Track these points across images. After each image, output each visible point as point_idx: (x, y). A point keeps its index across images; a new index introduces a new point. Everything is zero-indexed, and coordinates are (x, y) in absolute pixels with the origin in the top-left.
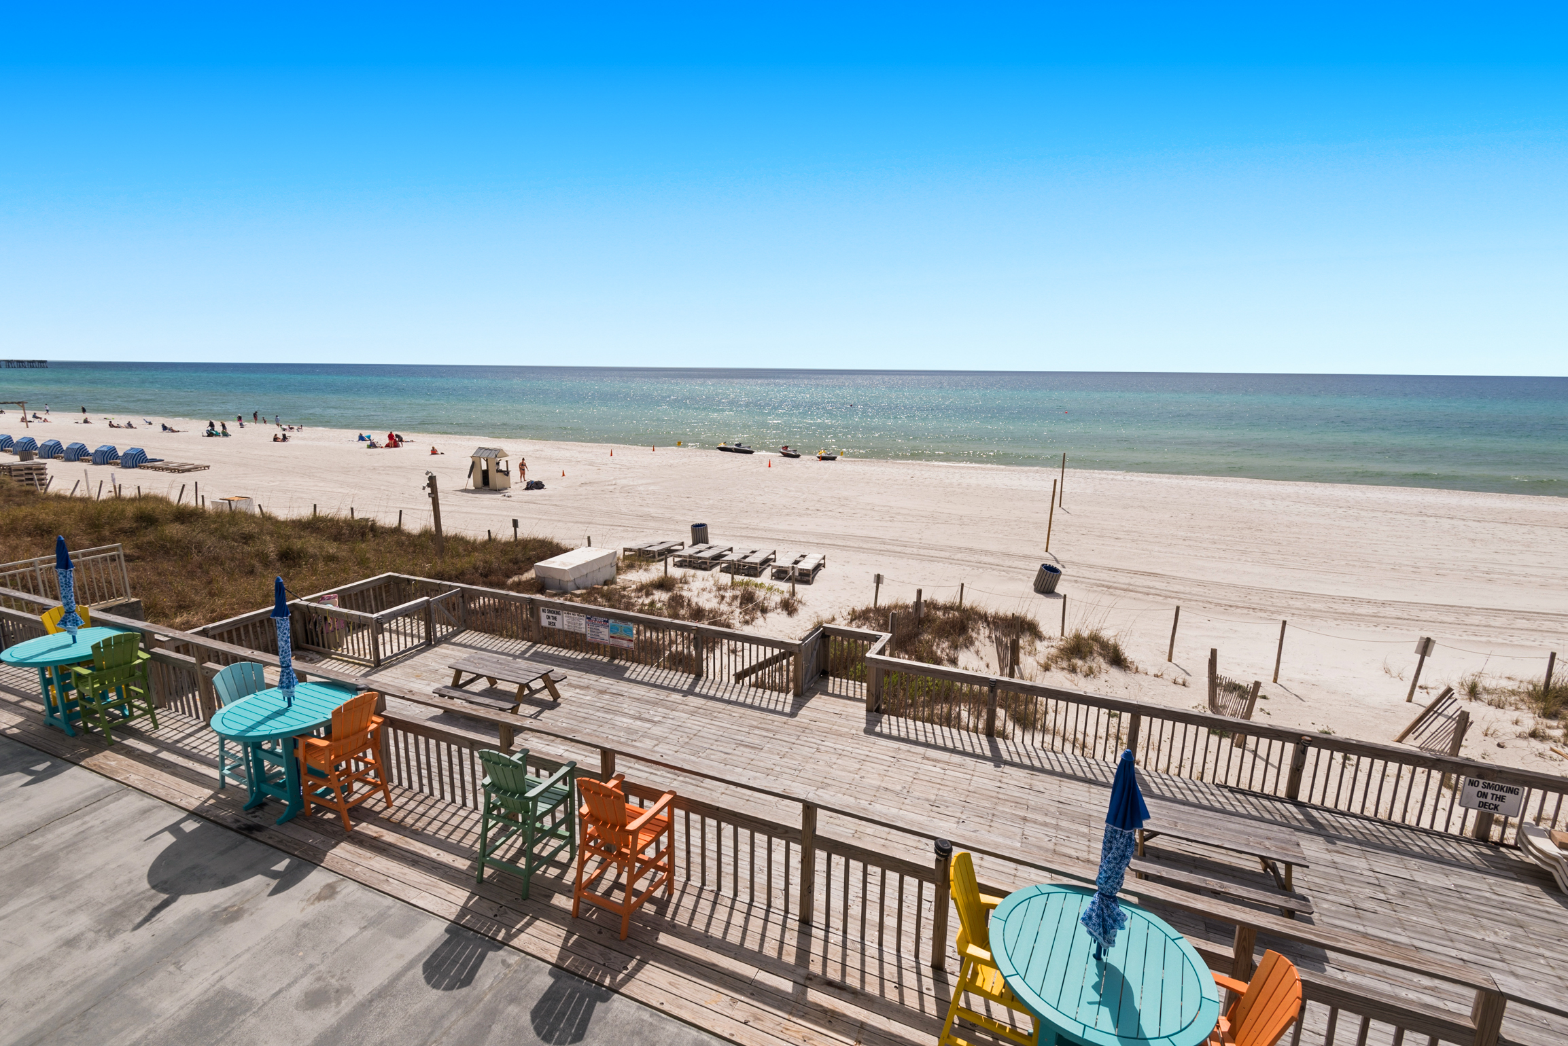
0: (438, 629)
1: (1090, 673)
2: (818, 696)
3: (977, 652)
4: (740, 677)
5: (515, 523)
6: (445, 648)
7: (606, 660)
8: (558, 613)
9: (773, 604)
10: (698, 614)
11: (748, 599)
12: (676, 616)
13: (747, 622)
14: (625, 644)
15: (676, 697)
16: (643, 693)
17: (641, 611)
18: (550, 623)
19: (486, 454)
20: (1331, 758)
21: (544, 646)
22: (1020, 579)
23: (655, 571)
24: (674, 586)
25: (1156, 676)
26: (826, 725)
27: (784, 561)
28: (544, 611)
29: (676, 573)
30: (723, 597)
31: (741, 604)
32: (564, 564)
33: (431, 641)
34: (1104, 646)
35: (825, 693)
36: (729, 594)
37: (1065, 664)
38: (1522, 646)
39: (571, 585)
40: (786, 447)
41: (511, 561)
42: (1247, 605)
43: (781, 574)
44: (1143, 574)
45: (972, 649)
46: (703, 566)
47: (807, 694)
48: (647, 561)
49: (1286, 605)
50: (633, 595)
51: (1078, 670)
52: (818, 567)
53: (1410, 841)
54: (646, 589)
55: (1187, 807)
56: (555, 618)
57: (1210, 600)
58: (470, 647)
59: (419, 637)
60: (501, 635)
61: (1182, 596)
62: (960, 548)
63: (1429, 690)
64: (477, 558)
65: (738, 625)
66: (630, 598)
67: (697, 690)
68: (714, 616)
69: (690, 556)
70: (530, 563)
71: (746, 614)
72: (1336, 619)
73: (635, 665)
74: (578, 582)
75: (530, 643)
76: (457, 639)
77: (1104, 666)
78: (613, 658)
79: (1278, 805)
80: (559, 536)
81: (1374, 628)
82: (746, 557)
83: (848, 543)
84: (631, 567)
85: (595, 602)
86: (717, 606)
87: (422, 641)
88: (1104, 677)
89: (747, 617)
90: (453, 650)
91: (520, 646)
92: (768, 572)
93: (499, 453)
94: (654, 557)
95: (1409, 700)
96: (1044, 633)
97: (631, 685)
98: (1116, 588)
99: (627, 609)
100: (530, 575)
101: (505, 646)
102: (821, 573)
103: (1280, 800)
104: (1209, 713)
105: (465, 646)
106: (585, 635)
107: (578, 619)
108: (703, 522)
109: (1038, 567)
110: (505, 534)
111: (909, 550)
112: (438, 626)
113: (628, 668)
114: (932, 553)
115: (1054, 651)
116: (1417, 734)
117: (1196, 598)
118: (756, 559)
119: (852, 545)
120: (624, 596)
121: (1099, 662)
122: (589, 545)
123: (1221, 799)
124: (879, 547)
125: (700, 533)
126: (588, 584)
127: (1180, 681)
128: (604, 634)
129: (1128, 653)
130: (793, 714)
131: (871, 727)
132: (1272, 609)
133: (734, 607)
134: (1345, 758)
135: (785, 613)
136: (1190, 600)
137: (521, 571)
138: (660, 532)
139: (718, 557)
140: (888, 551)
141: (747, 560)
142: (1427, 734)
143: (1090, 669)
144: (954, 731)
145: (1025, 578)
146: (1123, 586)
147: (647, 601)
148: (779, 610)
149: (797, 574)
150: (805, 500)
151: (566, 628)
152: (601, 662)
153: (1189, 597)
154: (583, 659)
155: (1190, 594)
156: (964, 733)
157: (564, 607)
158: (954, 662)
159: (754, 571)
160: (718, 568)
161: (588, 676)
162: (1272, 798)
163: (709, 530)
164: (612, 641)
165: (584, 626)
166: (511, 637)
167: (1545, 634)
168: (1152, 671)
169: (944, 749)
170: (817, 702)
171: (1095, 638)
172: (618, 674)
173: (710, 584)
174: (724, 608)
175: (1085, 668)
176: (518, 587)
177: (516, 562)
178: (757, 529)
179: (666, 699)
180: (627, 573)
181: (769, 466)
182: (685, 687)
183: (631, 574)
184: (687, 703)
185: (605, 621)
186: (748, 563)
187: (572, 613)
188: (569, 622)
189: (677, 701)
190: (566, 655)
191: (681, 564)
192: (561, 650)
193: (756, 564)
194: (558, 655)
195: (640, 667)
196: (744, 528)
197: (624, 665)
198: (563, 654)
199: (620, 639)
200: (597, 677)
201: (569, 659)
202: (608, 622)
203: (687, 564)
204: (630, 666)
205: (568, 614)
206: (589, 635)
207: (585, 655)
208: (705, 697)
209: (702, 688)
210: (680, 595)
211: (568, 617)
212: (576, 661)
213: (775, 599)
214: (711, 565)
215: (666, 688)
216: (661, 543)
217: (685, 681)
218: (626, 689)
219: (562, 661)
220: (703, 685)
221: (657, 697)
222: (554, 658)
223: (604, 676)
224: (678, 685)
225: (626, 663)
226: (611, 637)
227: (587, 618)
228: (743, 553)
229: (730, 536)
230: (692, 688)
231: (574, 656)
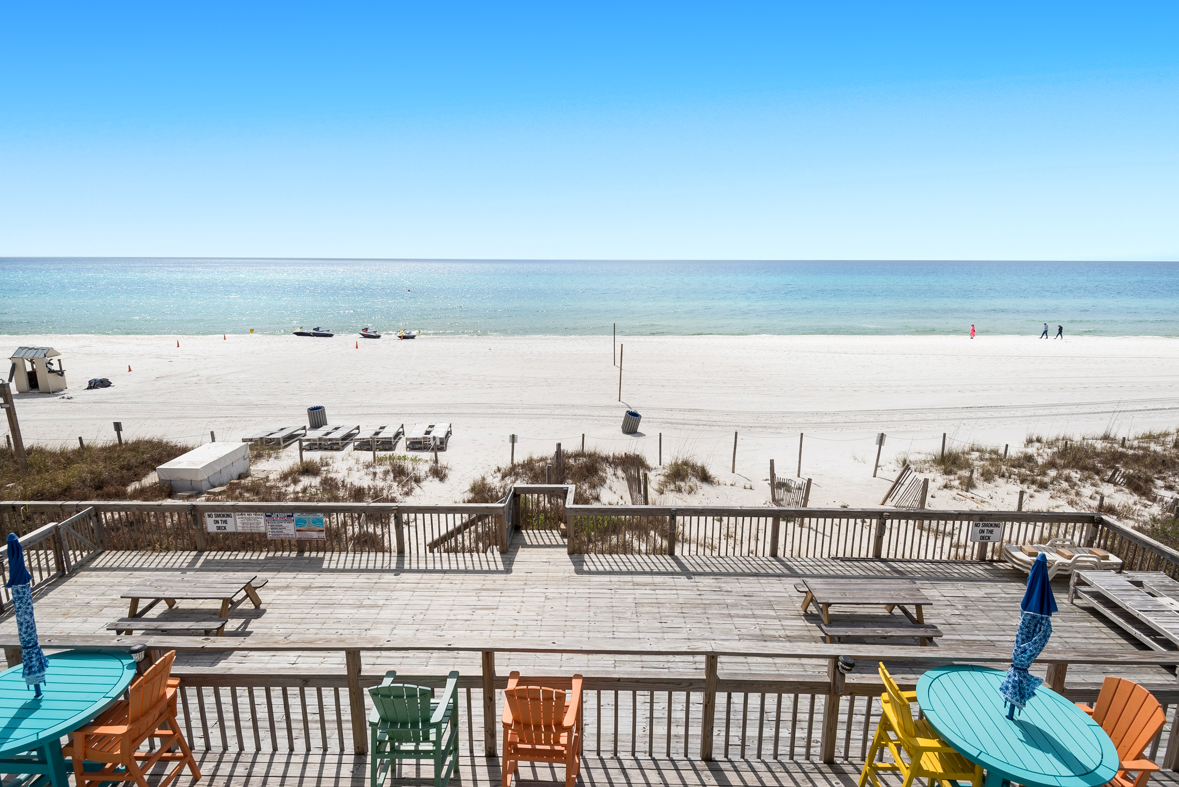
0: (72, 557)
1: (691, 491)
2: (520, 549)
3: (610, 488)
4: (433, 545)
5: (118, 427)
6: (82, 577)
7: (294, 554)
8: (228, 516)
9: (423, 474)
10: (358, 494)
11: (399, 472)
12: (336, 499)
13: (407, 494)
14: (315, 535)
15: (389, 577)
16: (353, 581)
17: (296, 499)
18: (219, 528)
19: (30, 354)
20: (855, 523)
21: (214, 553)
22: (610, 425)
23: (290, 457)
24: (320, 470)
25: (732, 485)
26: (542, 574)
27: (416, 431)
28: (209, 516)
29: (314, 456)
30: (375, 474)
31: (394, 477)
32: (193, 463)
33: (64, 571)
34: (693, 467)
35: (525, 546)
36: (380, 470)
37: (672, 487)
38: (913, 431)
39: (205, 485)
40: (366, 329)
41: (122, 468)
42: (760, 425)
43: (416, 445)
44: (690, 410)
45: (606, 486)
46: (335, 447)
47: (511, 550)
48: (272, 449)
49: (781, 422)
50: (280, 485)
51: (683, 490)
52: (449, 434)
53: (950, 571)
54: (291, 476)
55: (844, 580)
56: (225, 522)
57: (737, 424)
58: (118, 569)
59: (49, 569)
60: (154, 550)
61: (720, 423)
62: (556, 405)
63: (883, 468)
64: (81, 469)
65: (399, 498)
66: (278, 488)
67: (407, 566)
68: (377, 496)
69: (320, 439)
70: (151, 465)
71: (403, 486)
72: (813, 428)
73: (328, 554)
74: (213, 480)
75: (194, 553)
76: (99, 562)
77: (699, 483)
78: (301, 551)
79: (872, 563)
80: (174, 438)
81: (835, 431)
82: (377, 433)
83: (462, 411)
84: (259, 456)
85: (241, 497)
86: (371, 483)
87: (52, 573)
88: (700, 492)
89: (405, 489)
90: (98, 576)
91: (187, 557)
92: (401, 445)
93: (48, 352)
94: (279, 444)
95: (875, 476)
96: (651, 465)
97: (336, 575)
98: (677, 423)
99: (279, 500)
100: (151, 479)
101: (165, 561)
102: (451, 439)
103: (871, 560)
104: (775, 508)
105: (111, 569)
106: (265, 534)
107: (255, 519)
108: (319, 405)
109: (623, 414)
110: (104, 437)
111: (516, 411)
112: (71, 552)
113: (323, 559)
114: (536, 411)
115: (662, 478)
116: (891, 498)
117: (728, 424)
118: (388, 433)
119: (466, 411)
120: (271, 487)
121: (694, 481)
122: (213, 440)
123: (839, 568)
124: (490, 411)
125: (317, 416)
127: (748, 486)
128: (289, 529)
129: (712, 471)
130: (508, 571)
131: (579, 568)
132: (776, 426)
133: (389, 482)
134: (863, 522)
135: (437, 480)
136: (726, 426)
137: (138, 477)
138: (270, 419)
139: (348, 437)
140: (498, 414)
141: (380, 436)
142: (897, 498)
143: (690, 487)
144: (630, 556)
145: (613, 423)
146: (681, 421)
147: (299, 487)
148: (431, 478)
149: (438, 443)
150: (405, 376)
151: (240, 529)
152: (289, 558)
153: (724, 424)
154: (267, 558)
155: (723, 421)
156: (637, 556)
157: (236, 509)
158: (597, 499)
159: (388, 445)
160: (351, 446)
161: (281, 575)
162: (866, 560)
163: (327, 412)
164: (298, 535)
165: (263, 524)
166: (168, 549)
167: (921, 422)
168: (728, 483)
169: (644, 573)
170: (522, 554)
171: (685, 463)
172: (315, 566)
173: (351, 463)
174: (380, 484)
175: (687, 488)
176: (141, 493)
177: (129, 467)
178: (371, 406)
179: (379, 581)
180: (259, 464)
181: (357, 348)
182: (393, 566)
183: (263, 464)
184: (403, 581)
185: (288, 516)
186: (382, 438)
187: (246, 514)
188: (244, 523)
189: (392, 581)
190: (245, 558)
191: (310, 447)
192: (236, 553)
193: (391, 438)
194: (235, 559)
195: (336, 555)
196: (357, 407)
197: (317, 556)
198: (241, 558)
199: (308, 531)
200: (293, 574)
201: (251, 562)
202: (292, 516)
203: (317, 447)
204: (324, 556)
205: (242, 514)
206: (270, 533)
207: (267, 554)
208: (418, 571)
209: (410, 564)
210: (331, 478)
211: (242, 518)
212: (260, 562)
213: (423, 469)
214: (343, 444)
215: (374, 571)
216: (282, 429)
217: (390, 560)
218: (332, 580)
219: (243, 565)
220: (410, 560)
221: (369, 581)
222: (232, 563)
223: (300, 571)
224: (385, 565)
225: (318, 553)
226: (297, 531)
227: (267, 516)
228: (373, 430)
229: (346, 415)
230: (400, 565)
231: (254, 558)
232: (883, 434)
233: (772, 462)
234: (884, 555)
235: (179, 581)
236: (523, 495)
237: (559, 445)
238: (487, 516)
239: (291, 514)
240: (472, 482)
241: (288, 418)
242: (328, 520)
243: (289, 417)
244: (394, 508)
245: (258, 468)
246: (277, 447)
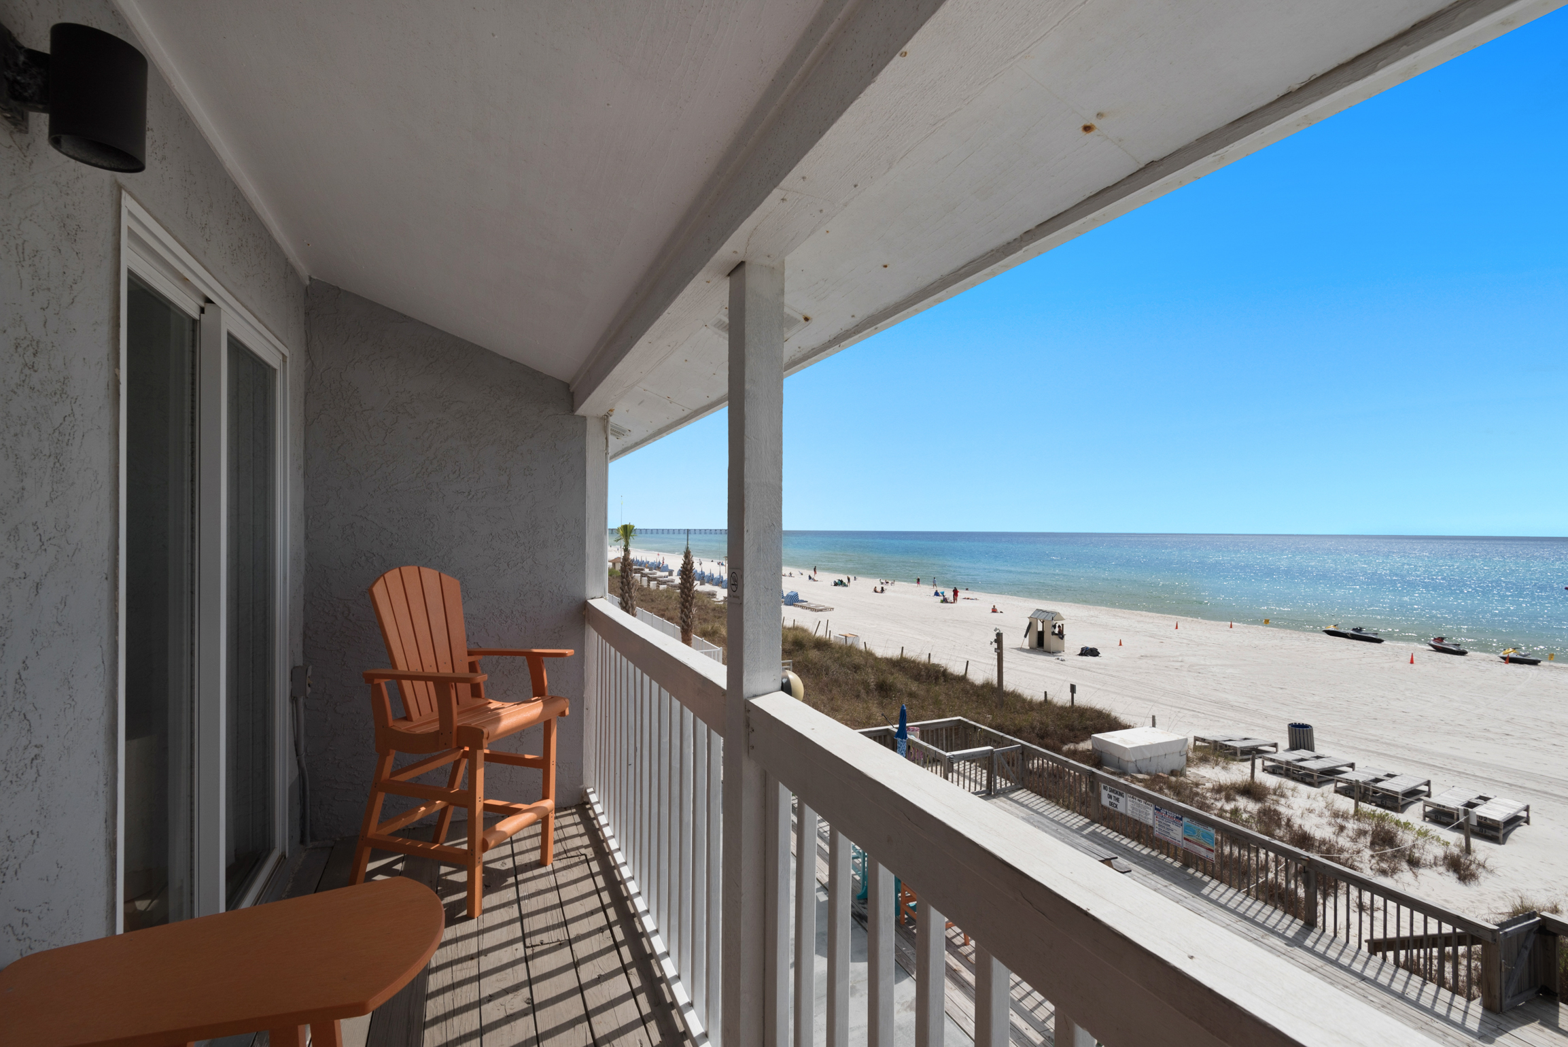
0: (998, 781)
2: (1536, 1025)
4: (1376, 946)
5: (1073, 688)
6: (1001, 801)
7: (1177, 864)
8: (1121, 795)
9: (1429, 858)
10: (1304, 840)
11: (1383, 839)
12: (1272, 836)
14: (1203, 852)
15: (1278, 943)
16: (1230, 923)
17: (1220, 816)
18: (1111, 804)
19: (1043, 616)
21: (1103, 828)
23: (1238, 773)
24: (1265, 796)
27: (1449, 796)
28: (1105, 788)
29: (1271, 781)
30: (1342, 828)
31: (1373, 844)
32: (1124, 741)
33: (991, 791)
35: (1552, 1026)
36: (1352, 826)
39: (1131, 767)
40: (1441, 639)
41: (1067, 727)
43: (1441, 816)
46: (1308, 780)
47: (1512, 1014)
48: (1226, 758)
50: (1209, 795)
52: (1518, 820)
54: (1228, 791)
56: (1117, 800)
58: (1026, 806)
59: (981, 785)
60: (1057, 803)
64: (1035, 716)
65: (1368, 869)
66: (1205, 798)
67: (1309, 943)
68: (1331, 852)
69: (1288, 763)
70: (1087, 733)
71: (1382, 859)
73: (1214, 883)
74: (1139, 764)
75: (1087, 820)
76: (1014, 795)
78: (1186, 865)
80: (1118, 710)
82: (1377, 780)
84: (1204, 760)
85: (1161, 791)
86: (1330, 837)
87: (983, 789)
89: (1384, 865)
90: (1011, 805)
91: (1080, 821)
92: (1417, 809)
93: (1055, 615)
94: (1235, 754)
97: (1212, 906)
99: (1200, 808)
100: (1086, 745)
101: (1062, 816)
102: (1520, 832)
105: (1021, 804)
106: (1151, 829)
107: (1145, 808)
108: (1305, 722)
110: (1061, 697)
112: (998, 777)
113: (1206, 884)
118: (1397, 786)
120: (1197, 794)
122: (1154, 725)
125: (1301, 735)
126: (1153, 769)
128: (1176, 834)
130: (1485, 1037)
133: (1360, 846)
135: (1452, 875)
137: (1077, 740)
138: (1242, 725)
139: (1331, 772)
141: (1380, 785)
147: (1229, 807)
148: (1442, 869)
149: (1486, 827)
150: (1480, 717)
151: (1129, 813)
152: (1171, 866)
154: (1148, 855)
157: (1128, 790)
159: (1392, 801)
160: (1331, 787)
161: (1157, 878)
163: (1316, 735)
164: (1185, 844)
165: (1151, 816)
166: (1068, 808)
170: (1533, 1034)
172: (1195, 887)
173: (1319, 805)
174: (1343, 841)
176: (1073, 754)
177: (1072, 729)
178: (1394, 745)
179: (1261, 939)
180: (1201, 769)
181: (1412, 662)
182: (1290, 934)
183: (1206, 770)
184: (1292, 956)
185: (1177, 818)
186: (1382, 789)
187: (1137, 798)
188: (1133, 808)
189: (1278, 948)
190: (1129, 845)
191: (1273, 770)
192: (1122, 837)
193: (1397, 793)
194: (1119, 842)
195: (1222, 888)
196: (1371, 741)
197: (1201, 877)
198: (1125, 843)
199: (1196, 843)
200: (1166, 883)
201: (1132, 851)
202: (1181, 819)
203: (1282, 772)
204: (1210, 881)
205: (1133, 798)
206: (1157, 829)
207: (1151, 852)
208: (1323, 957)
209: (1316, 943)
210: (1275, 811)
211: (1133, 802)
212: (1140, 855)
213: (1433, 851)
214: (1320, 780)
215: (1261, 926)
216: (1245, 739)
217: (1289, 926)
218: (1204, 910)
219: (1124, 850)
220: (1318, 939)
221: (1249, 933)
222: (1115, 844)
223: (1175, 883)
224: (1278, 927)
225: (1203, 876)
226: (1185, 839)
227: (1156, 809)
228: (1373, 775)
229: (1348, 747)
230: (1300, 938)
231: (1137, 849)
235: (1053, 830)
239: (1180, 817)
240: (1518, 902)
241: (1265, 730)
243: (1267, 729)
244: (1303, 857)
245: (1197, 772)
246: (1233, 757)
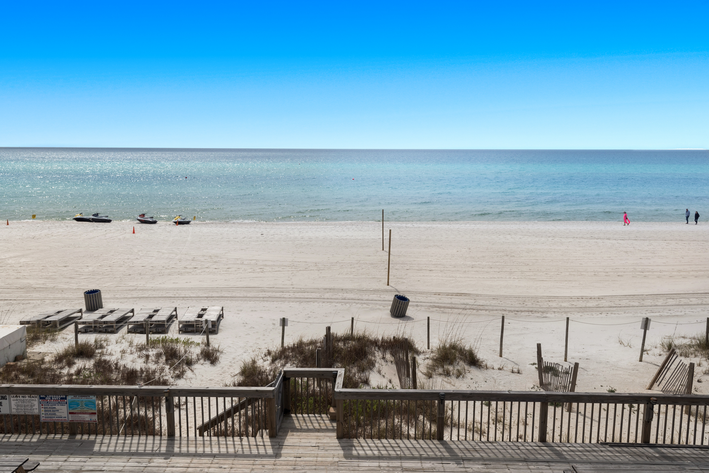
1: (459, 375)
2: (290, 433)
3: (379, 372)
7: (66, 437)
8: (3, 398)
9: (194, 357)
11: (172, 355)
12: (109, 382)
13: (179, 377)
14: (87, 418)
15: (158, 461)
16: (123, 464)
17: (70, 382)
20: (623, 408)
22: (379, 309)
23: (65, 340)
24: (94, 352)
25: (500, 369)
26: (311, 459)
29: (90, 338)
30: (147, 357)
31: (167, 360)
34: (461, 351)
35: (295, 430)
36: (152, 352)
37: (440, 370)
38: (677, 316)
40: (143, 215)
42: (526, 309)
43: (188, 328)
44: (457, 294)
45: (375, 369)
46: (110, 330)
47: (280, 434)
48: (48, 331)
49: (547, 306)
50: (55, 367)
51: (451, 374)
52: (221, 317)
54: (65, 359)
55: (613, 466)
56: (1, 403)
57: (504, 308)
61: (486, 308)
62: (326, 289)
63: (649, 352)
65: (171, 380)
66: (53, 370)
67: (176, 450)
68: (149, 378)
69: (95, 322)
71: (175, 369)
72: (579, 312)
73: (100, 437)
77: (467, 367)
78: (73, 434)
79: (641, 449)
81: (600, 315)
82: (151, 317)
83: (234, 294)
84: (35, 339)
85: (16, 379)
86: (143, 366)
88: (469, 376)
89: (177, 372)
92: (175, 327)
94: (56, 326)
95: (641, 360)
96: (419, 349)
98: (444, 307)
99: (53, 382)
102: (222, 323)
103: (640, 446)
104: (543, 392)
106: (38, 417)
107: (29, 401)
109: (392, 298)
111: (287, 295)
113: (94, 442)
114: (306, 295)
115: (430, 362)
116: (658, 383)
117: (495, 308)
118: (161, 317)
119: (238, 295)
120: (46, 370)
121: (461, 365)
123: (608, 454)
124: (261, 295)
125: (93, 299)
127: (515, 370)
128: (62, 412)
129: (480, 355)
130: (277, 455)
131: (348, 452)
132: (541, 310)
133: (161, 365)
134: (631, 407)
135: (208, 363)
136: (493, 310)
138: (48, 302)
139: (123, 320)
140: (269, 297)
141: (154, 319)
142: (664, 382)
143: (458, 370)
144: (399, 441)
145: (381, 307)
146: (448, 305)
147: (73, 370)
148: (202, 361)
149: (210, 326)
150: (180, 260)
151: (14, 412)
152: (61, 441)
153: (491, 308)
154: (39, 441)
155: (490, 306)
156: (406, 441)
157: (11, 391)
158: (366, 382)
159: (161, 328)
160: (125, 329)
161: (52, 458)
162: (635, 445)
163: (103, 295)
164: (71, 418)
165: (36, 406)
167: (685, 307)
168: (496, 367)
169: (413, 458)
170: (291, 439)
171: (453, 347)
173: (125, 345)
174: (152, 366)
175: (455, 372)
178: (145, 290)
179: (149, 465)
180: (35, 347)
181: (134, 233)
182: (163, 449)
183: (40, 347)
184: (172, 465)
185: (62, 398)
186: (156, 321)
187: (21, 396)
188: (18, 406)
189: (162, 465)
190: (18, 440)
191: (85, 330)
192: (9, 435)
193: (164, 321)
194: (8, 441)
195: (107, 439)
196: (133, 290)
197: (88, 439)
198: (14, 440)
199: (80, 413)
200: (64, 458)
201: (24, 444)
202: (66, 398)
203: (92, 329)
204: (96, 439)
205: (16, 397)
206: (44, 415)
207: (40, 437)
208: (188, 455)
209: (180, 447)
210: (105, 361)
211: (17, 400)
212: (32, 444)
213: (195, 351)
214: (117, 327)
215: (144, 454)
216: (59, 312)
217: (160, 444)
218: (102, 464)
219: (16, 447)
220: (180, 444)
221: (140, 465)
222: (6, 445)
223: (72, 454)
224: (155, 449)
225: (89, 436)
226: (70, 413)
227: (41, 398)
228: (147, 313)
229: (121, 298)
230: (170, 449)
231: (27, 440)
232: (647, 319)
233: (539, 346)
234: (652, 440)
236: (292, 379)
237: (329, 329)
238: (257, 400)
239: (64, 397)
240: (242, 365)
241: (65, 301)
242: (100, 402)
243: (66, 300)
244: (166, 391)
245: (34, 351)
246: (53, 329)
